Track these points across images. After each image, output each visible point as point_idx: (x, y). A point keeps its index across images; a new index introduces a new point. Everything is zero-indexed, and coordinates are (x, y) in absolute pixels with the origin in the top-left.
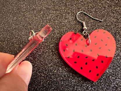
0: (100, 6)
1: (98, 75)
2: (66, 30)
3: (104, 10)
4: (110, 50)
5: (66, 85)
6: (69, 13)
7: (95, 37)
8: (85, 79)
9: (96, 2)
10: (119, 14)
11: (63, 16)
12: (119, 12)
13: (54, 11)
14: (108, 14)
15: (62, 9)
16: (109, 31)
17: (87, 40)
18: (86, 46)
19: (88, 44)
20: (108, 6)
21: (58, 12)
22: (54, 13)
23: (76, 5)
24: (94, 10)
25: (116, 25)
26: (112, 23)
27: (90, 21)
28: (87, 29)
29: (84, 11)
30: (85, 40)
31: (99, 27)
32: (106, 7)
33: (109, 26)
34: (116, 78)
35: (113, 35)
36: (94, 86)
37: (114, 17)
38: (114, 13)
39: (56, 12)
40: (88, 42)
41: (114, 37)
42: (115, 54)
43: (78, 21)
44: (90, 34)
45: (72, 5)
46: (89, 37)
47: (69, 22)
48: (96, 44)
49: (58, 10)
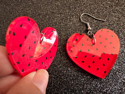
0: (102, 7)
1: (105, 72)
2: (71, 32)
3: (106, 10)
4: (114, 48)
5: (76, 84)
6: (73, 16)
7: (100, 36)
8: (94, 77)
10: (120, 13)
11: (68, 18)
12: (119, 11)
13: (58, 14)
14: (110, 14)
15: (66, 12)
16: (112, 30)
17: (92, 40)
18: (92, 46)
19: (94, 44)
20: (109, 6)
22: (59, 17)
23: (79, 8)
24: (96, 11)
25: (118, 23)
26: (114, 22)
27: (93, 21)
28: (91, 29)
29: (87, 12)
30: (91, 40)
31: (102, 27)
32: (107, 8)
33: (112, 25)
34: (123, 74)
35: (116, 33)
36: (102, 83)
37: (116, 16)
38: (115, 12)
40: (93, 41)
41: (117, 35)
42: (120, 51)
43: (83, 23)
44: (94, 34)
45: (75, 8)
46: (94, 36)
47: (74, 24)
48: (101, 43)
49: (62, 14)
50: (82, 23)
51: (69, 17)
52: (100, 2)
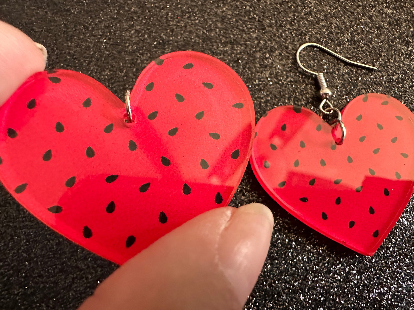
0: (366, 24)
1: (376, 234)
2: (267, 102)
3: (378, 36)
4: (405, 156)
5: (281, 273)
6: (272, 51)
7: (359, 118)
9: (353, 13)
11: (255, 58)
13: (225, 44)
14: (390, 46)
15: (250, 39)
16: (399, 98)
17: (334, 129)
18: (333, 148)
19: (339, 142)
20: (390, 24)
21: (239, 49)
22: (226, 52)
23: (291, 25)
24: (348, 36)
26: (405, 74)
27: (338, 70)
28: (330, 93)
29: (318, 41)
30: (330, 128)
31: (368, 87)
32: (383, 27)
33: (398, 83)
36: (367, 269)
37: (410, 55)
38: (408, 43)
39: (233, 49)
40: (338, 134)
43: (303, 73)
44: (342, 110)
45: (281, 26)
46: (340, 118)
47: (276, 76)
48: (362, 139)
49: (238, 43)
50: (300, 73)
51: (258, 55)
52: (359, 10)
